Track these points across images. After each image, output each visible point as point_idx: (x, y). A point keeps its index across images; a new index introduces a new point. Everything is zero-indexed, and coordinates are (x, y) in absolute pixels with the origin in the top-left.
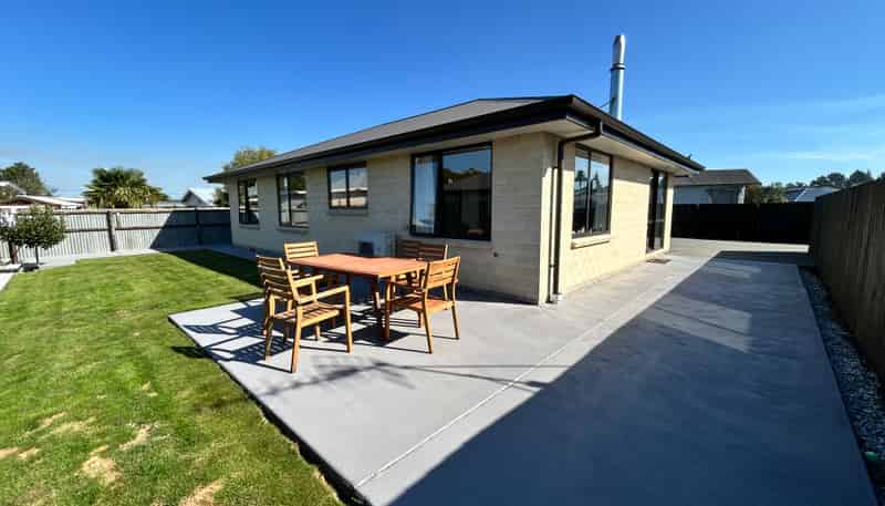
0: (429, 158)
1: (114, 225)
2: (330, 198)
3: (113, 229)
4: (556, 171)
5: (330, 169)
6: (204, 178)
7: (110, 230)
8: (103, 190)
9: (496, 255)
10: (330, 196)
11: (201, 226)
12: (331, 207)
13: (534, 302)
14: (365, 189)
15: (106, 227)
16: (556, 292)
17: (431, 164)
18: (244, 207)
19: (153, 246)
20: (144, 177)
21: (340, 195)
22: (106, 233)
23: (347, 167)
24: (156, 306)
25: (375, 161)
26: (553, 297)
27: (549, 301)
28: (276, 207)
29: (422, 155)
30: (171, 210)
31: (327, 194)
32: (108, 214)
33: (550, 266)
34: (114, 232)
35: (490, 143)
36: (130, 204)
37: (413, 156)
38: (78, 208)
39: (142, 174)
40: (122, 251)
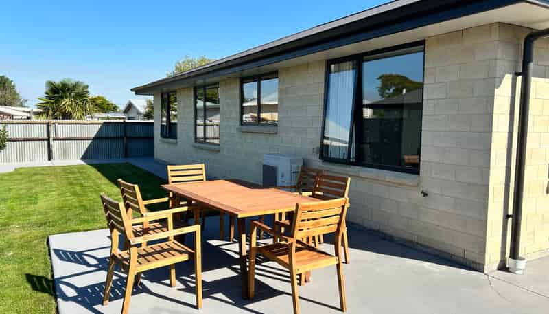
0: (349, 64)
1: (53, 135)
2: (242, 113)
3: (51, 139)
4: (519, 78)
5: (243, 80)
6: (132, 90)
7: (48, 140)
8: (52, 101)
9: (425, 195)
10: (242, 111)
11: (128, 138)
12: (242, 122)
13: (477, 267)
14: (276, 103)
15: (46, 137)
16: (514, 254)
17: (351, 71)
18: (164, 119)
19: (83, 158)
20: (88, 89)
21: (251, 108)
22: (46, 142)
23: (259, 78)
24: (45, 224)
25: (287, 69)
26: (510, 263)
27: (503, 267)
28: (193, 121)
29: (339, 61)
30: (102, 121)
31: (238, 109)
32: (48, 124)
33: (507, 216)
34: (52, 143)
35: (422, 43)
36: (74, 115)
37: (329, 63)
38: (28, 118)
39: (87, 87)
40: (58, 161)
